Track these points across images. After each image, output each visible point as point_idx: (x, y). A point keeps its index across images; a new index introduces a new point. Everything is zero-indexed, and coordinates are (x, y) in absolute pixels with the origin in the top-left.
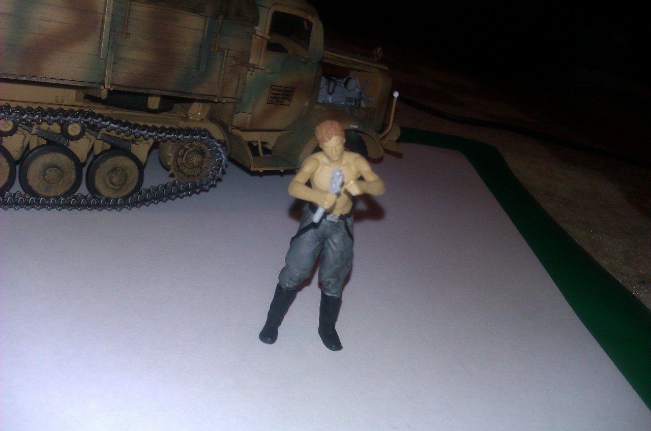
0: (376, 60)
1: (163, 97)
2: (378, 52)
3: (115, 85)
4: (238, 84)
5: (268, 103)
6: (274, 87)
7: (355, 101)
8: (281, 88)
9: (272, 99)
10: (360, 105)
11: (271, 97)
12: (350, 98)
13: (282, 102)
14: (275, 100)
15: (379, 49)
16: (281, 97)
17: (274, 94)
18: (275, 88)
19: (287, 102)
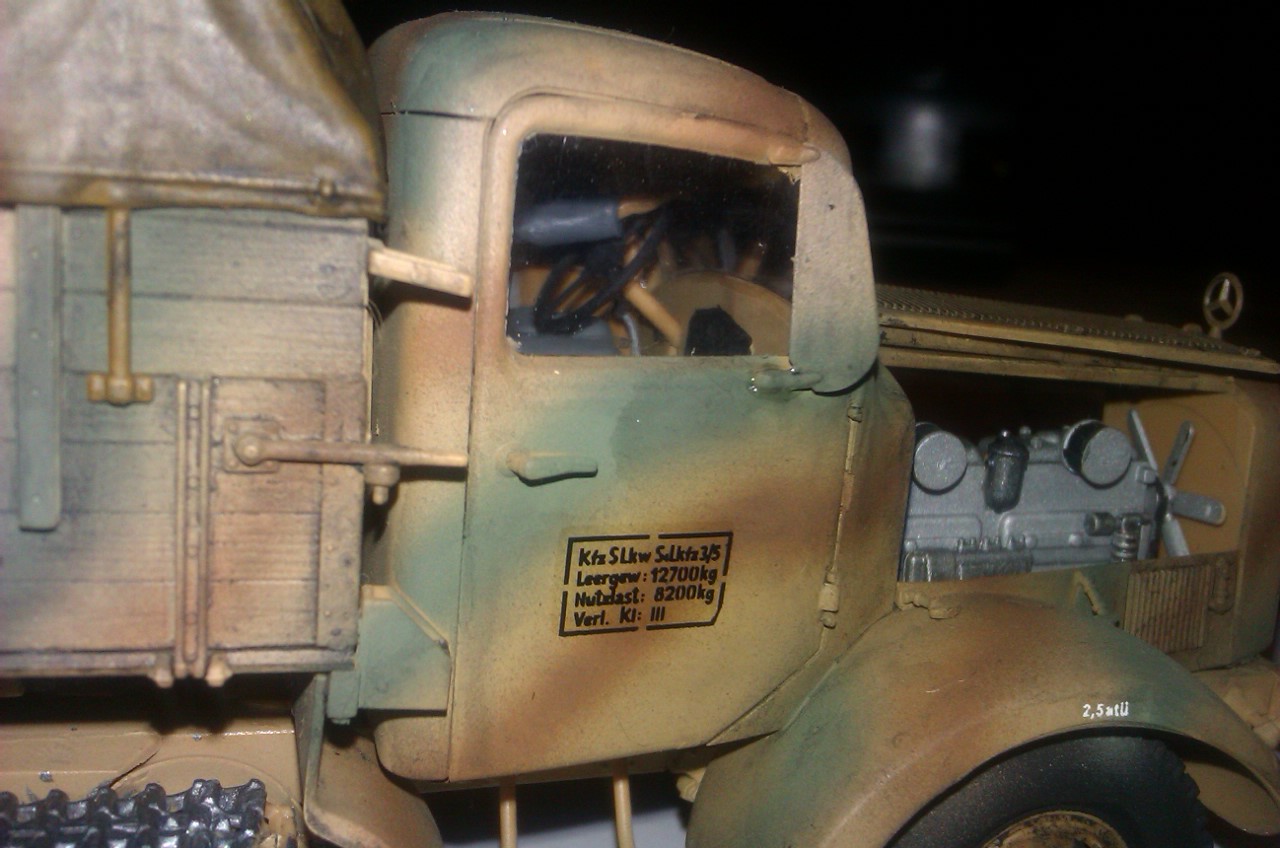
0: (1216, 331)
2: (1224, 295)
5: (563, 633)
6: (588, 546)
7: (1132, 527)
8: (640, 547)
9: (593, 611)
10: (1157, 543)
11: (582, 600)
12: (1103, 516)
13: (657, 614)
14: (613, 612)
15: (1227, 283)
16: (648, 588)
17: (598, 580)
18: (601, 547)
19: (700, 610)
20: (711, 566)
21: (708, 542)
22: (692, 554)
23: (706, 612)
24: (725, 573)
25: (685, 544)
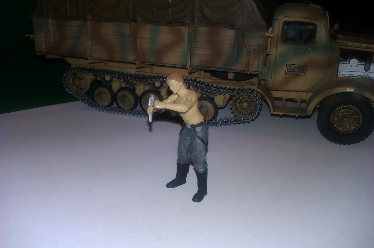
1: (234, 73)
3: (193, 66)
4: (258, 64)
5: (285, 75)
6: (289, 65)
8: (295, 66)
11: (288, 71)
13: (297, 74)
14: (292, 73)
16: (296, 71)
17: (290, 69)
18: (291, 65)
19: (303, 74)
20: (305, 69)
21: (304, 66)
22: (302, 67)
23: (304, 75)
24: (306, 70)
25: (301, 66)
